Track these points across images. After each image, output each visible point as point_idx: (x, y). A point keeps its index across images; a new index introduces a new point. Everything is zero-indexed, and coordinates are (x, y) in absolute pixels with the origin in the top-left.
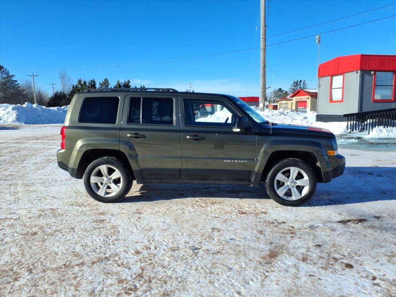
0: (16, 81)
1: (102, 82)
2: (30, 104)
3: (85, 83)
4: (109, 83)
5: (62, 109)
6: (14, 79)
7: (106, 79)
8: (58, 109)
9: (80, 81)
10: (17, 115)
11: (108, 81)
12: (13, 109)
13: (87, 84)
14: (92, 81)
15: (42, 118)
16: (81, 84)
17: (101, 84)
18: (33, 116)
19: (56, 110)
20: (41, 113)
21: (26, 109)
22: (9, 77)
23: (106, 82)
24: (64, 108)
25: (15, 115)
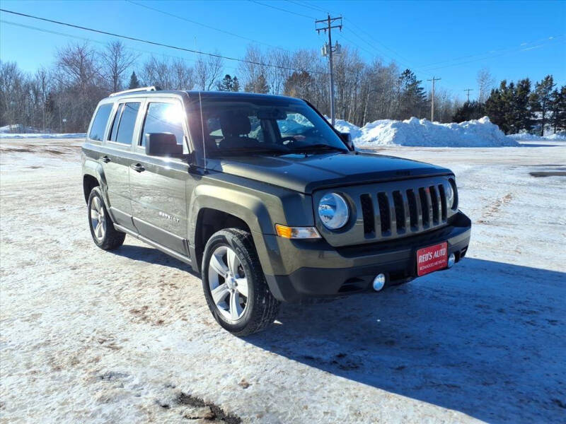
0: (422, 89)
1: (540, 83)
2: (416, 119)
3: (512, 85)
4: (554, 82)
5: (459, 127)
6: (420, 86)
7: (548, 77)
8: (453, 126)
9: (504, 84)
10: (395, 134)
11: (552, 80)
12: (393, 126)
13: (515, 86)
14: (523, 82)
15: (427, 138)
16: (505, 88)
17: (539, 85)
18: (416, 135)
19: (450, 127)
20: (428, 131)
21: (410, 127)
22: (415, 83)
23: (549, 81)
24: (462, 125)
25: (392, 134)
